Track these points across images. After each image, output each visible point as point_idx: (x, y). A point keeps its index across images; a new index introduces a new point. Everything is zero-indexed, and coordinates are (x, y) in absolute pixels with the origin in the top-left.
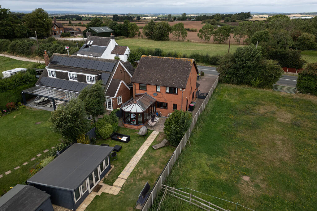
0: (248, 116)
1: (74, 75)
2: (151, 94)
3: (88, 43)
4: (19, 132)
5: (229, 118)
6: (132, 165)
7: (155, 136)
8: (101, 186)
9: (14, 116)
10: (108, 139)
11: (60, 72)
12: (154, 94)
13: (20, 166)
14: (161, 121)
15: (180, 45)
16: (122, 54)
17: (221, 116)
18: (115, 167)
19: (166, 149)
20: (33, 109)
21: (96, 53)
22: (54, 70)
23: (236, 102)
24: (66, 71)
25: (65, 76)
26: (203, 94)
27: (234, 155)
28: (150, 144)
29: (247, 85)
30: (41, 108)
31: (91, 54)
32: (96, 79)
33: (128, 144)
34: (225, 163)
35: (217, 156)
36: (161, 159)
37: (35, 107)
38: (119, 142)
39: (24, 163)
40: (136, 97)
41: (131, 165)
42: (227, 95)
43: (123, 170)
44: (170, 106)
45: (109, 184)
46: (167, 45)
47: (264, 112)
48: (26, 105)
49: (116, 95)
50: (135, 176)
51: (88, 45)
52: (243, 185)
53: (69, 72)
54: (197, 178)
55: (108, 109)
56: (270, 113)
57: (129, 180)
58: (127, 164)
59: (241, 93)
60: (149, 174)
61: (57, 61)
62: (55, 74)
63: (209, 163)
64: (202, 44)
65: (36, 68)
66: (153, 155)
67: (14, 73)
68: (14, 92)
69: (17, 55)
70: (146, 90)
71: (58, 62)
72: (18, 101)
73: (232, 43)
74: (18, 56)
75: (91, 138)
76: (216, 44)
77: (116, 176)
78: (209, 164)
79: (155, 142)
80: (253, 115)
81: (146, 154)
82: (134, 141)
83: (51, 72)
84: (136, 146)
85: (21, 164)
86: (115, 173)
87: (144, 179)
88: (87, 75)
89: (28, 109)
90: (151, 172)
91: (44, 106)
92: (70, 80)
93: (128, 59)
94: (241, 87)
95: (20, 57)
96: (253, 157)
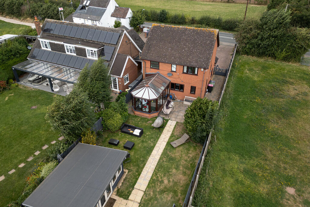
0: (277, 99)
1: (72, 48)
2: (164, 73)
3: (84, 4)
4: (13, 120)
5: (256, 102)
6: (150, 170)
7: (173, 127)
8: (115, 200)
9: (6, 97)
10: (117, 132)
11: (54, 44)
12: (168, 74)
13: (15, 169)
14: (176, 106)
15: (185, 4)
16: (124, 18)
17: (246, 100)
18: (128, 172)
19: (188, 147)
20: (27, 88)
21: (95, 17)
22: (47, 41)
23: (260, 80)
24: (62, 43)
25: (61, 49)
26: (222, 70)
27: (270, 156)
28: (167, 140)
29: (269, 58)
30: (37, 87)
31: (89, 18)
32: (98, 54)
33: (141, 138)
34: (262, 168)
35: (250, 157)
36: (183, 161)
37: (29, 85)
38: (130, 136)
39: (20, 164)
40: (146, 76)
41: (148, 170)
42: (248, 70)
43: (139, 177)
44: (187, 89)
45: (123, 198)
46: (171, 4)
47: (295, 94)
48: (19, 83)
49: (122, 74)
50: (155, 186)
51: (84, 6)
52: (289, 202)
53: (65, 44)
54: (232, 191)
55: (114, 89)
56: (301, 95)
57: (148, 193)
58: (143, 168)
59: (264, 68)
60: (171, 184)
61: (50, 28)
62: (49, 45)
63: (242, 167)
64: (208, 3)
65: (27, 34)
66: (173, 156)
67: (4, 41)
68: (3, 69)
69: (6, 16)
70: (159, 69)
71: (52, 30)
72: (9, 79)
73: (242, 2)
74: (8, 17)
75: (98, 130)
76: (223, 3)
77: (131, 186)
78: (242, 169)
79: (173, 137)
80: (282, 98)
81: (164, 153)
82: (148, 135)
83: (44, 43)
84: (151, 141)
85: (16, 167)
86: (130, 181)
87: (166, 191)
88: (87, 48)
89: (21, 87)
90: (173, 180)
91: (39, 84)
92: (67, 53)
93: (131, 23)
94: (263, 60)
95: (10, 19)
96: (294, 159)
